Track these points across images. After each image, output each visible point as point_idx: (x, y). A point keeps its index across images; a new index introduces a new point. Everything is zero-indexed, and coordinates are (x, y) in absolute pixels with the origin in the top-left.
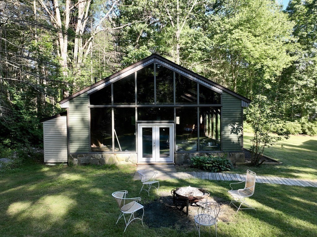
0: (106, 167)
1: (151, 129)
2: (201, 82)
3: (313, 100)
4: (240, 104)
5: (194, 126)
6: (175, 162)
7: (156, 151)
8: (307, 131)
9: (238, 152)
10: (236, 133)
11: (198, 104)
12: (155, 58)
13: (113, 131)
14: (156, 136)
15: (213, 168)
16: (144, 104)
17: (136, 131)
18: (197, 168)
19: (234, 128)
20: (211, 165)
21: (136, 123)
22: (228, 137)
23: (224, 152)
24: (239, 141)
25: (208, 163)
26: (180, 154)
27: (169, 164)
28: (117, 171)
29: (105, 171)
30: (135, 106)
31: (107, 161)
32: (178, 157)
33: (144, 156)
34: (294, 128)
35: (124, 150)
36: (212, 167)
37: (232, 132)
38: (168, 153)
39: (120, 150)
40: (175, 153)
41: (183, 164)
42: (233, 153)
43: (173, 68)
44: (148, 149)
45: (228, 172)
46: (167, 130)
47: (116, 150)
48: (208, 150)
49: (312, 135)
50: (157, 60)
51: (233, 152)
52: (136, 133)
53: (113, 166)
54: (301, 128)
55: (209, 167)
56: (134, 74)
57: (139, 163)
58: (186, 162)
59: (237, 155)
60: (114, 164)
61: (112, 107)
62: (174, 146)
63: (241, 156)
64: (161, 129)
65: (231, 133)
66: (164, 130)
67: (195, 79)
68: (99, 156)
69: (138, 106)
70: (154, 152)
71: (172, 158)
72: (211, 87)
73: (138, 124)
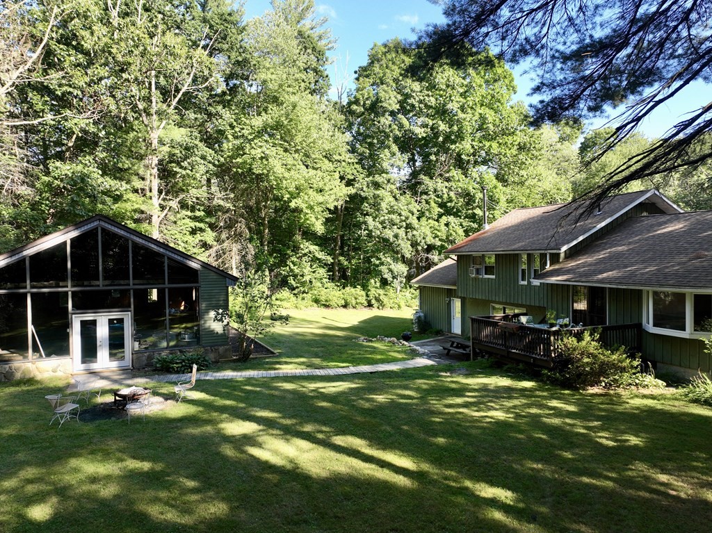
0: (18, 383)
1: (94, 323)
2: (170, 254)
3: (381, 255)
4: (224, 283)
5: (183, 303)
6: (133, 366)
7: (103, 354)
8: (373, 302)
9: (224, 345)
10: (221, 320)
11: (167, 285)
12: (100, 220)
13: (31, 328)
14: (103, 331)
15: (183, 369)
16: (82, 285)
17: (70, 326)
18: (162, 371)
19: (218, 314)
20: (180, 365)
21: (70, 316)
22: (210, 326)
23: (204, 347)
24: (224, 330)
25: (177, 363)
26: (141, 355)
27: (124, 370)
28: (40, 386)
29: (18, 388)
30: (69, 288)
31: (18, 375)
32: (137, 358)
33: (83, 362)
34: (356, 299)
35: (48, 355)
36: (181, 367)
37: (216, 319)
38: (123, 355)
39: (41, 356)
40: (132, 354)
41: (144, 368)
42: (216, 347)
43: (128, 235)
44: (89, 351)
45: (202, 372)
46: (121, 321)
47: (35, 357)
48: (182, 346)
49: (381, 307)
50: (103, 224)
51: (217, 345)
52: (70, 329)
53: (30, 381)
54: (365, 298)
55: (177, 368)
56: (65, 243)
57: (75, 372)
58: (149, 364)
59: (221, 349)
60: (33, 378)
61: (29, 292)
62: (130, 345)
63: (226, 350)
64: (111, 321)
65: (214, 321)
66: (115, 322)
67: (161, 250)
68: (5, 369)
69: (74, 289)
70: (99, 354)
71: (128, 361)
72: (185, 260)
73: (73, 316)
